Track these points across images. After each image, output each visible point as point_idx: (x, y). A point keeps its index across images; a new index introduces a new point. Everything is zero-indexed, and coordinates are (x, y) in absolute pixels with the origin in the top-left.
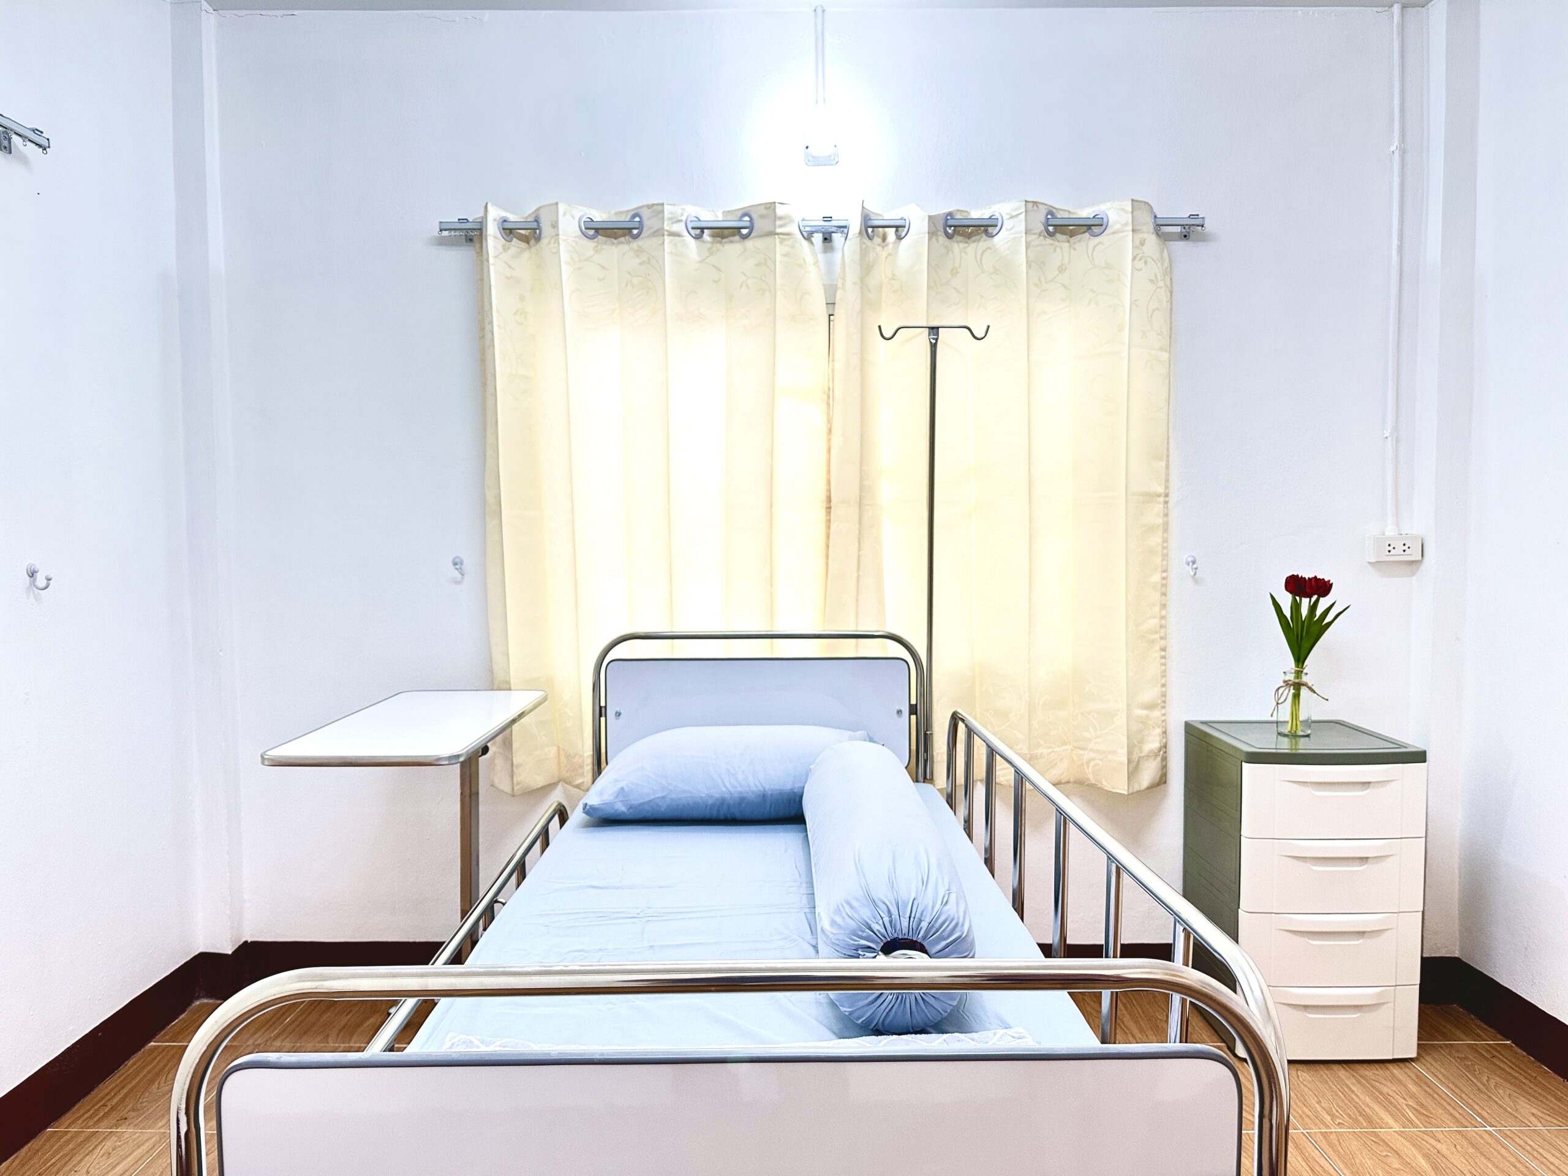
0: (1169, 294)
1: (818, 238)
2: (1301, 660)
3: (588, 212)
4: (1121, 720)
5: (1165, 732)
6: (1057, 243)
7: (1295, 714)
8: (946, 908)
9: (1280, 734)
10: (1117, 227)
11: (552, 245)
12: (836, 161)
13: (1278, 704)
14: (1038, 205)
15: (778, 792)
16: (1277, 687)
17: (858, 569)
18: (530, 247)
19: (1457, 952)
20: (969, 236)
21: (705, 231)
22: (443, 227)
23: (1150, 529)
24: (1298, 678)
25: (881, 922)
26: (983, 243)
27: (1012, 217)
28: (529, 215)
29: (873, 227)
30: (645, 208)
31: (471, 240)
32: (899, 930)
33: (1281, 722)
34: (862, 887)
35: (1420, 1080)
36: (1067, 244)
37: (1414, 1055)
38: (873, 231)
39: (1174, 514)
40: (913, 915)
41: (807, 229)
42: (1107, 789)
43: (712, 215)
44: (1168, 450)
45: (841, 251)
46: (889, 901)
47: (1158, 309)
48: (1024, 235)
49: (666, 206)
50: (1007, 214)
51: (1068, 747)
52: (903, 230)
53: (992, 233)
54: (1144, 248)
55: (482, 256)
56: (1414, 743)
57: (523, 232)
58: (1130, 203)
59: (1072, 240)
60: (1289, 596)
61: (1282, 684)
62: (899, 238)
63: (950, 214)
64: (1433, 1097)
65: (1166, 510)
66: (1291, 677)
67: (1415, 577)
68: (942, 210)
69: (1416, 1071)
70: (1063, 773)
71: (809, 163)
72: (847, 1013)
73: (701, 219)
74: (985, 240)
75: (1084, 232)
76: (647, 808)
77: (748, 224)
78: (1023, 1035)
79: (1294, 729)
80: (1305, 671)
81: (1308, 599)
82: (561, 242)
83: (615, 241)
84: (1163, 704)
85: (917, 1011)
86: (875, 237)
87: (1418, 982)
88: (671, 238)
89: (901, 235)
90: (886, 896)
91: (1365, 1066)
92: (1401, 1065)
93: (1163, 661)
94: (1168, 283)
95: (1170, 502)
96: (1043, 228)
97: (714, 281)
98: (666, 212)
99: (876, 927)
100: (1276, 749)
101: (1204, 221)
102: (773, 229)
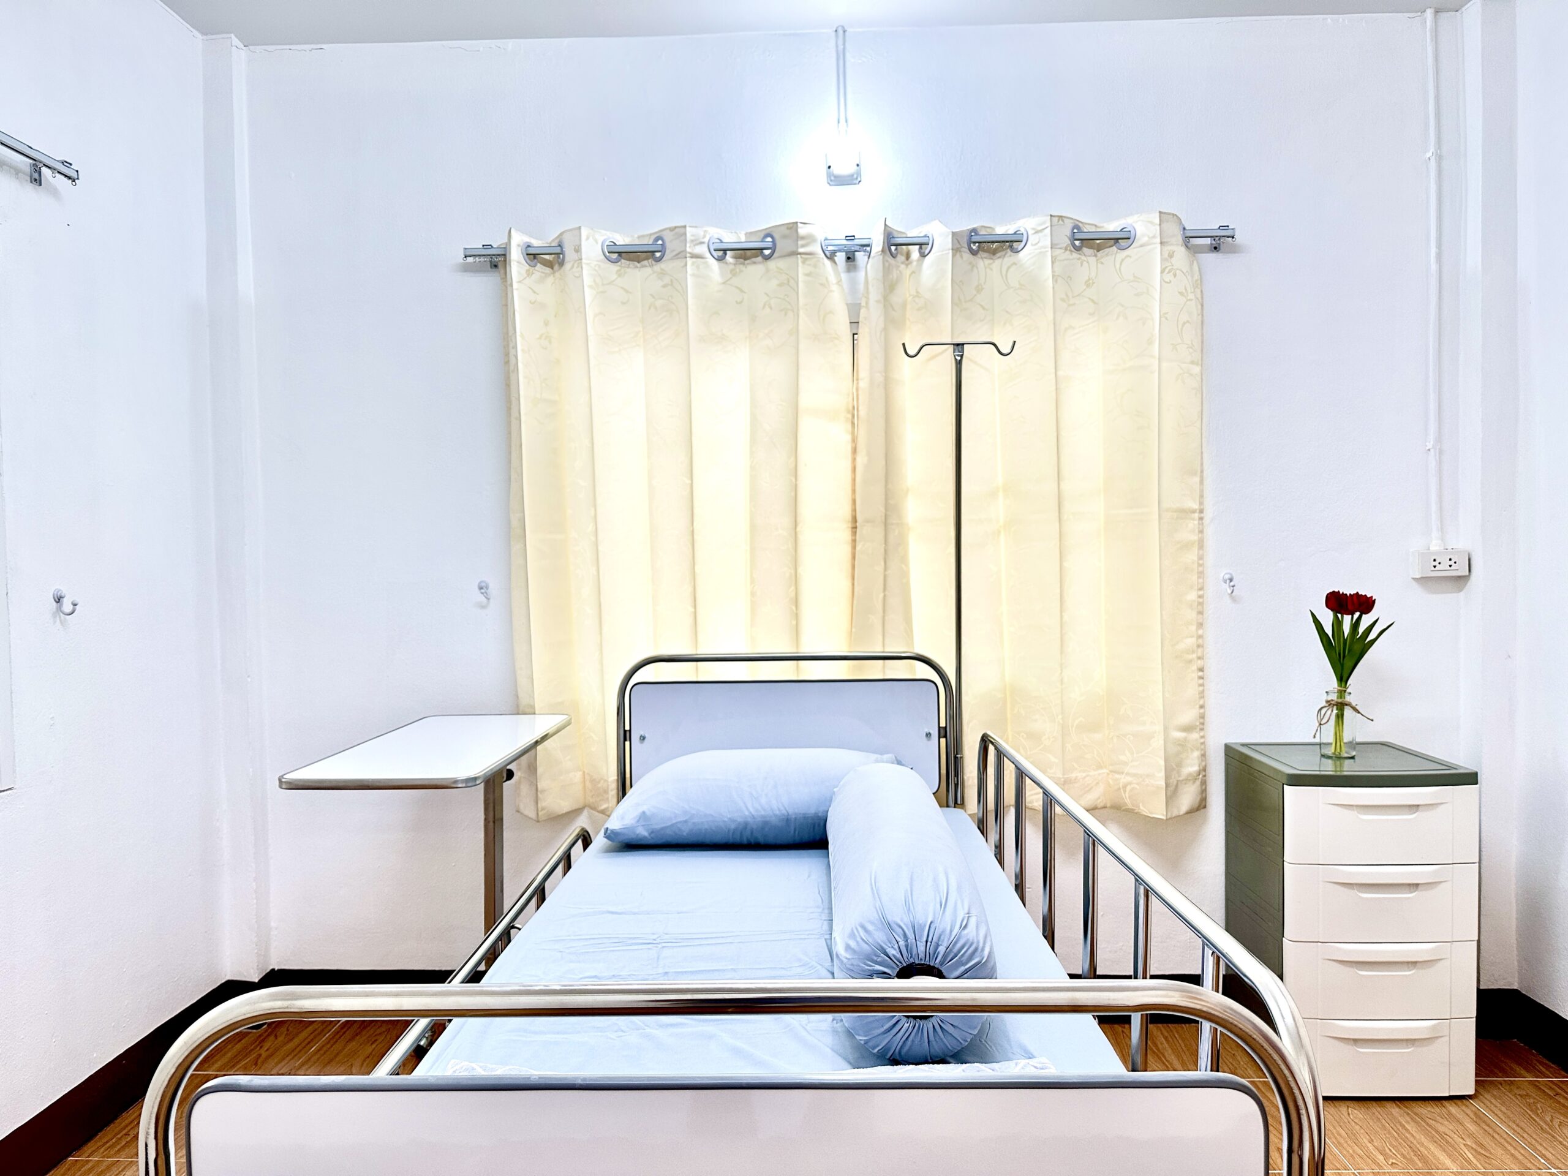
0: (1200, 307)
1: (841, 257)
2: (1344, 679)
3: (611, 236)
4: (1158, 743)
5: (1204, 755)
6: (1083, 258)
7: (1338, 736)
8: (966, 932)
9: (1323, 756)
10: (1145, 239)
11: (575, 270)
12: (859, 179)
13: (1320, 724)
14: (1065, 219)
15: (801, 816)
16: (1320, 707)
17: (885, 589)
18: (554, 273)
19: (1516, 984)
20: (994, 252)
21: (728, 252)
22: (468, 253)
23: (1186, 546)
24: (1341, 698)
25: (896, 946)
27: (1037, 232)
28: (553, 240)
29: (896, 245)
30: (668, 231)
31: (496, 266)
32: (915, 955)
33: (1323, 744)
34: (877, 910)
35: (1479, 1119)
36: (1094, 258)
37: (1472, 1092)
38: (896, 249)
39: (1209, 531)
40: (930, 939)
41: (830, 248)
42: (1146, 814)
43: (733, 237)
44: (1202, 464)
45: (864, 269)
46: (905, 924)
47: (1188, 322)
48: (1050, 249)
49: (688, 229)
50: (1033, 229)
51: (1105, 771)
52: (926, 248)
53: (1017, 248)
54: (1174, 260)
55: (506, 281)
56: (1463, 762)
57: (547, 257)
58: (1158, 214)
59: (1099, 254)
60: (1330, 614)
61: (1324, 704)
62: (923, 255)
63: (974, 230)
64: (1493, 1137)
65: (1201, 526)
66: (1334, 697)
67: (1462, 593)
68: (966, 226)
69: (1474, 1109)
70: (1099, 798)
71: (831, 183)
72: (862, 1042)
73: (724, 241)
74: (1010, 256)
75: (1112, 246)
76: (669, 832)
77: (770, 245)
78: (1046, 1065)
79: (1338, 750)
80: (1348, 691)
81: (1350, 616)
82: (584, 266)
83: (638, 265)
84: (1201, 726)
85: (936, 1040)
86: (899, 255)
87: (1474, 1014)
88: (694, 260)
89: (924, 253)
90: (902, 920)
91: (1419, 1103)
92: (1459, 1102)
93: (1201, 681)
94: (1199, 296)
95: (1205, 519)
96: (1069, 243)
97: (737, 302)
98: (688, 235)
99: (892, 952)
100: (1320, 771)
101: (1234, 232)
102: (795, 249)
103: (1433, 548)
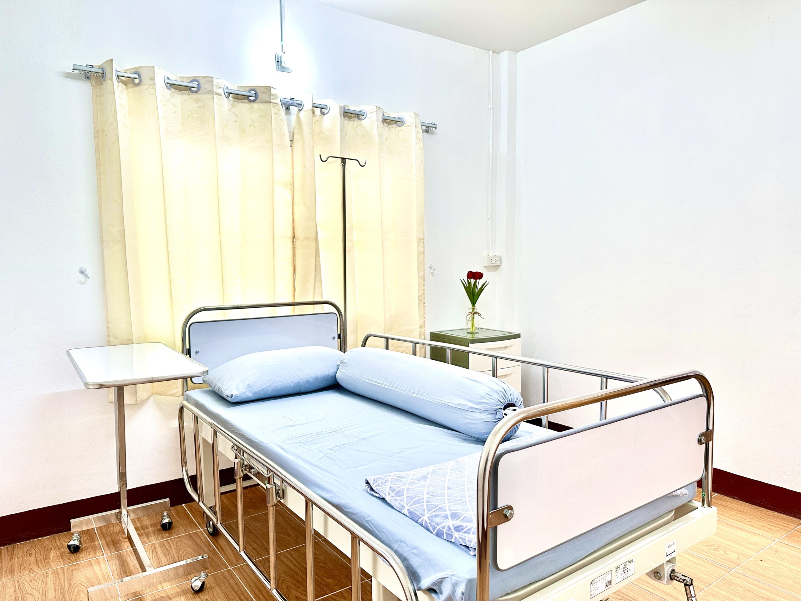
2: (474, 304)
3: (166, 74)
6: (384, 127)
7: (473, 325)
9: (468, 333)
10: (409, 124)
11: (151, 90)
20: (350, 118)
21: (230, 94)
22: (76, 68)
24: (473, 311)
25: (502, 398)
26: (356, 122)
27: (371, 112)
30: (202, 78)
31: (88, 78)
33: (469, 328)
36: (387, 128)
43: (233, 88)
48: (376, 121)
49: (213, 79)
50: (369, 111)
52: (325, 111)
53: (361, 118)
56: (516, 332)
59: (389, 127)
60: (468, 279)
62: (323, 114)
66: (471, 311)
67: (497, 272)
68: (342, 105)
71: (278, 70)
73: (229, 88)
74: (358, 121)
77: (254, 95)
79: (473, 330)
80: (476, 308)
83: (182, 93)
88: (217, 96)
95: (425, 242)
96: (382, 120)
97: (235, 121)
98: (213, 82)
102: (269, 100)
103: (490, 255)
